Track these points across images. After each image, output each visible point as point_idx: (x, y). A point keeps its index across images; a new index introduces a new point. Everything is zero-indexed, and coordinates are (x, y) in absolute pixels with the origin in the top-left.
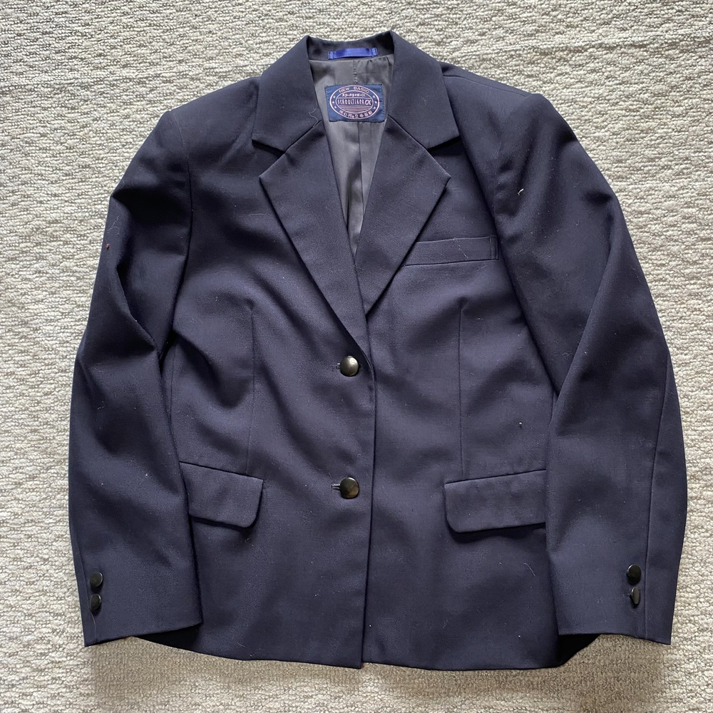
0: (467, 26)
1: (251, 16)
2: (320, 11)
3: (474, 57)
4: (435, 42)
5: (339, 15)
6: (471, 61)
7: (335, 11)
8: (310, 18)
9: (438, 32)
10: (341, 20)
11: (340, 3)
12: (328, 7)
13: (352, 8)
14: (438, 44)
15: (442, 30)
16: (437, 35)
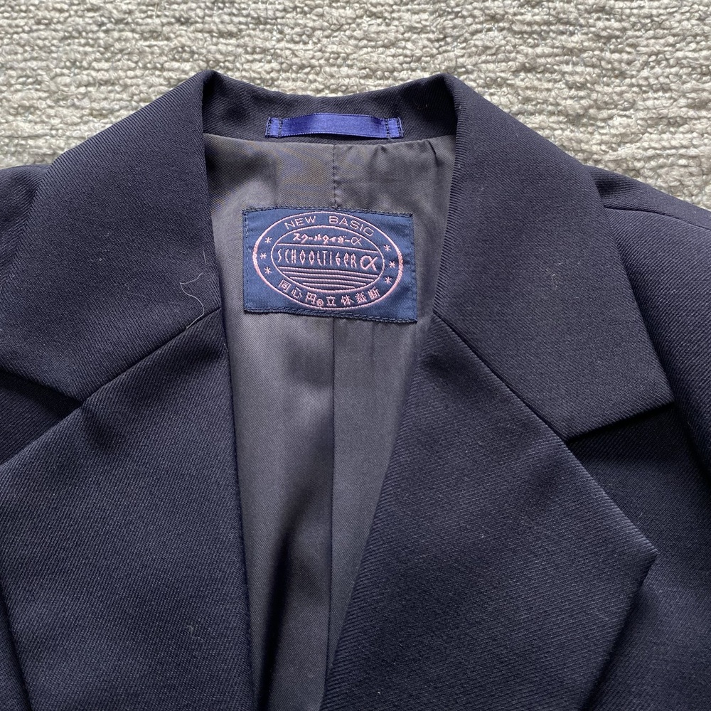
0: (652, 81)
1: (80, 20)
2: (258, 21)
3: (682, 162)
4: (567, 115)
5: (307, 35)
6: (675, 173)
7: (297, 25)
8: (231, 35)
9: (573, 92)
10: (310, 46)
11: (312, 9)
12: (279, 14)
13: (343, 21)
14: (575, 120)
15: (582, 87)
16: (571, 98)
